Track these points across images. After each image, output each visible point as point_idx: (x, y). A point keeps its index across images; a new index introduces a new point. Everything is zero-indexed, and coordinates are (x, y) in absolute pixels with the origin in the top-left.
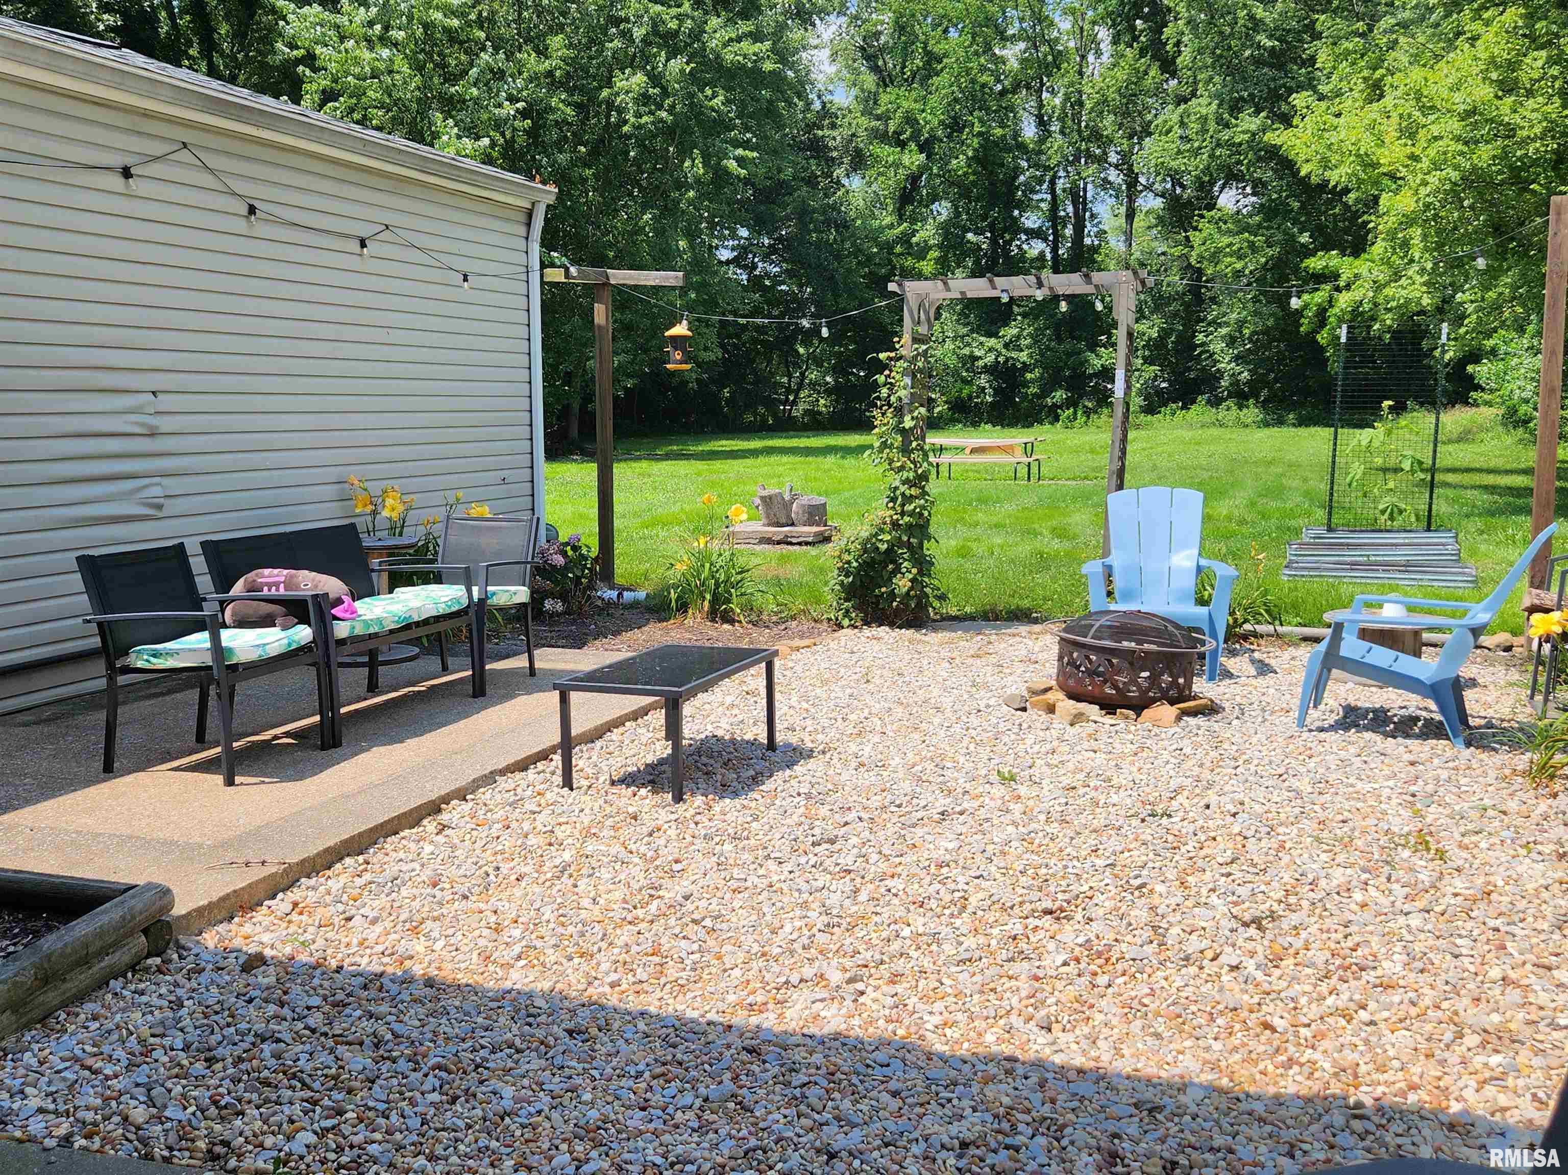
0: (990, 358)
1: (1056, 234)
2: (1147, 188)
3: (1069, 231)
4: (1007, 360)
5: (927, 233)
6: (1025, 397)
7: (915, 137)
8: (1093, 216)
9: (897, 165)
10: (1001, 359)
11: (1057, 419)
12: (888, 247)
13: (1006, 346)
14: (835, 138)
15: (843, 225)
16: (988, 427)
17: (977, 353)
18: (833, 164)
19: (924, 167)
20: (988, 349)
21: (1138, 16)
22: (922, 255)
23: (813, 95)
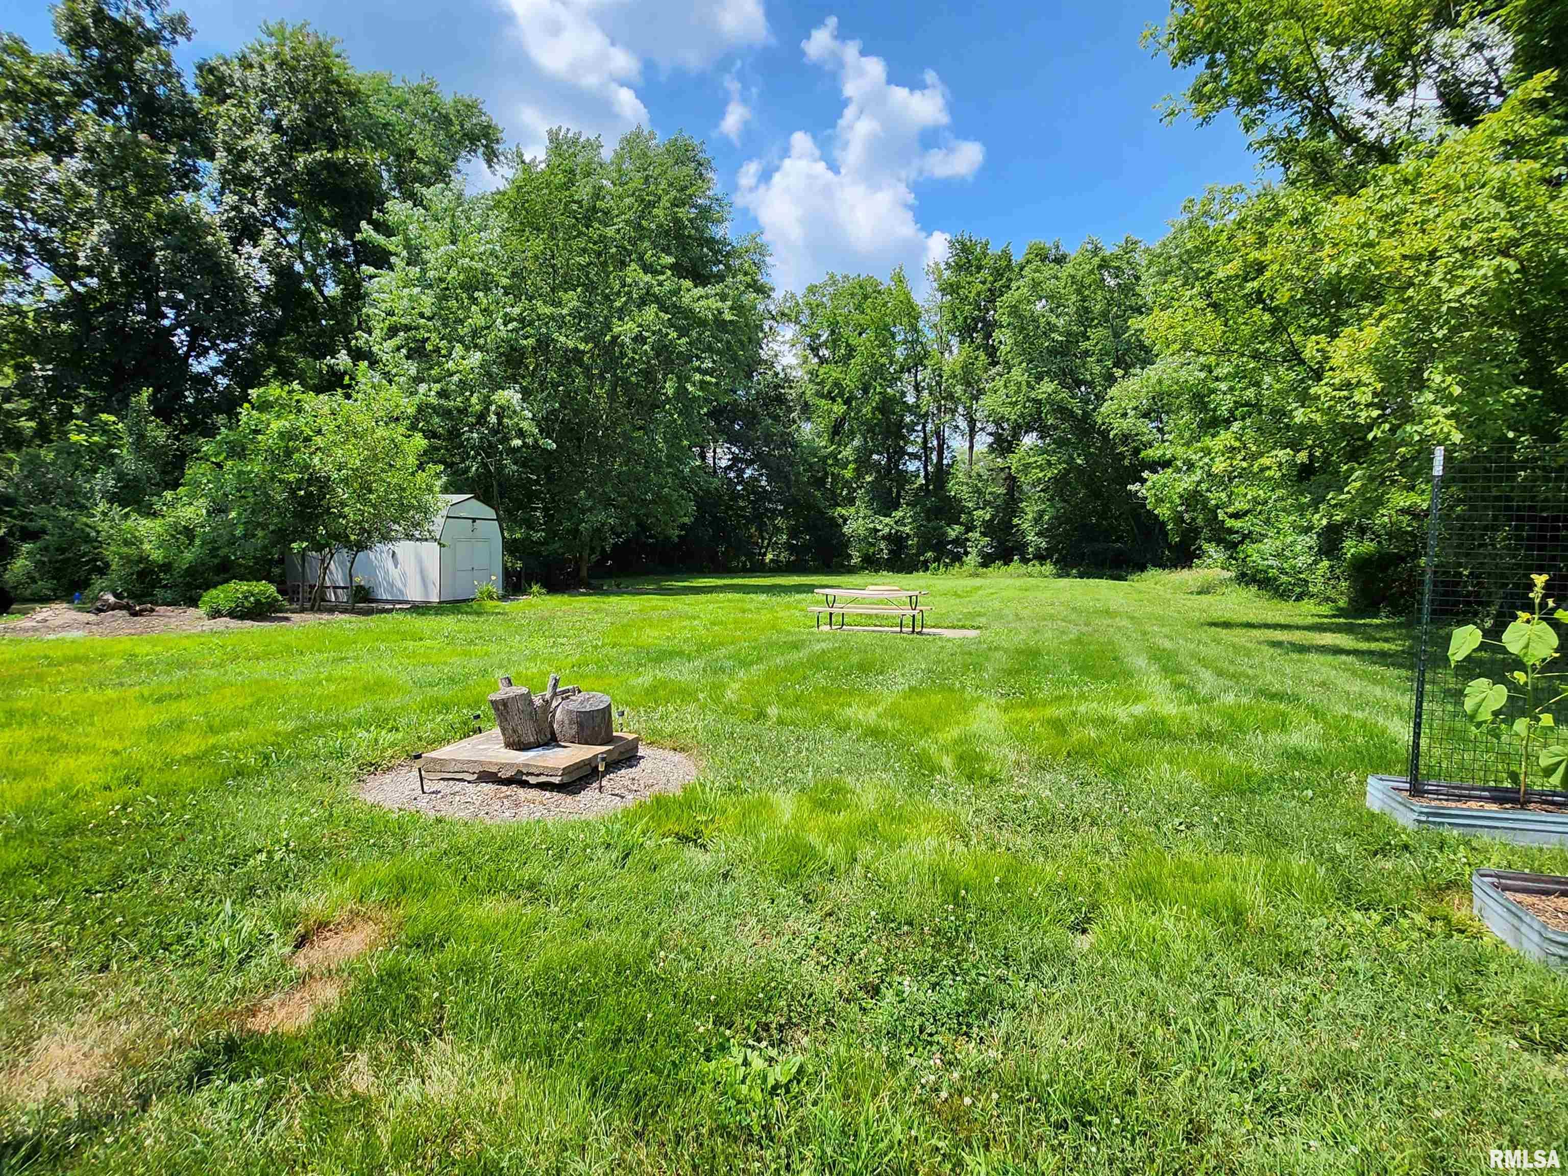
0: (887, 530)
1: (926, 456)
2: (982, 429)
3: (934, 457)
4: (897, 531)
5: (847, 453)
6: (907, 555)
7: (841, 394)
8: (948, 447)
9: (830, 411)
10: (893, 531)
11: (927, 569)
12: (824, 459)
13: (896, 523)
14: (792, 394)
15: (795, 445)
16: (885, 573)
17: (879, 528)
18: (790, 410)
19: (846, 413)
20: (885, 524)
21: (975, 329)
22: (845, 466)
23: (779, 368)
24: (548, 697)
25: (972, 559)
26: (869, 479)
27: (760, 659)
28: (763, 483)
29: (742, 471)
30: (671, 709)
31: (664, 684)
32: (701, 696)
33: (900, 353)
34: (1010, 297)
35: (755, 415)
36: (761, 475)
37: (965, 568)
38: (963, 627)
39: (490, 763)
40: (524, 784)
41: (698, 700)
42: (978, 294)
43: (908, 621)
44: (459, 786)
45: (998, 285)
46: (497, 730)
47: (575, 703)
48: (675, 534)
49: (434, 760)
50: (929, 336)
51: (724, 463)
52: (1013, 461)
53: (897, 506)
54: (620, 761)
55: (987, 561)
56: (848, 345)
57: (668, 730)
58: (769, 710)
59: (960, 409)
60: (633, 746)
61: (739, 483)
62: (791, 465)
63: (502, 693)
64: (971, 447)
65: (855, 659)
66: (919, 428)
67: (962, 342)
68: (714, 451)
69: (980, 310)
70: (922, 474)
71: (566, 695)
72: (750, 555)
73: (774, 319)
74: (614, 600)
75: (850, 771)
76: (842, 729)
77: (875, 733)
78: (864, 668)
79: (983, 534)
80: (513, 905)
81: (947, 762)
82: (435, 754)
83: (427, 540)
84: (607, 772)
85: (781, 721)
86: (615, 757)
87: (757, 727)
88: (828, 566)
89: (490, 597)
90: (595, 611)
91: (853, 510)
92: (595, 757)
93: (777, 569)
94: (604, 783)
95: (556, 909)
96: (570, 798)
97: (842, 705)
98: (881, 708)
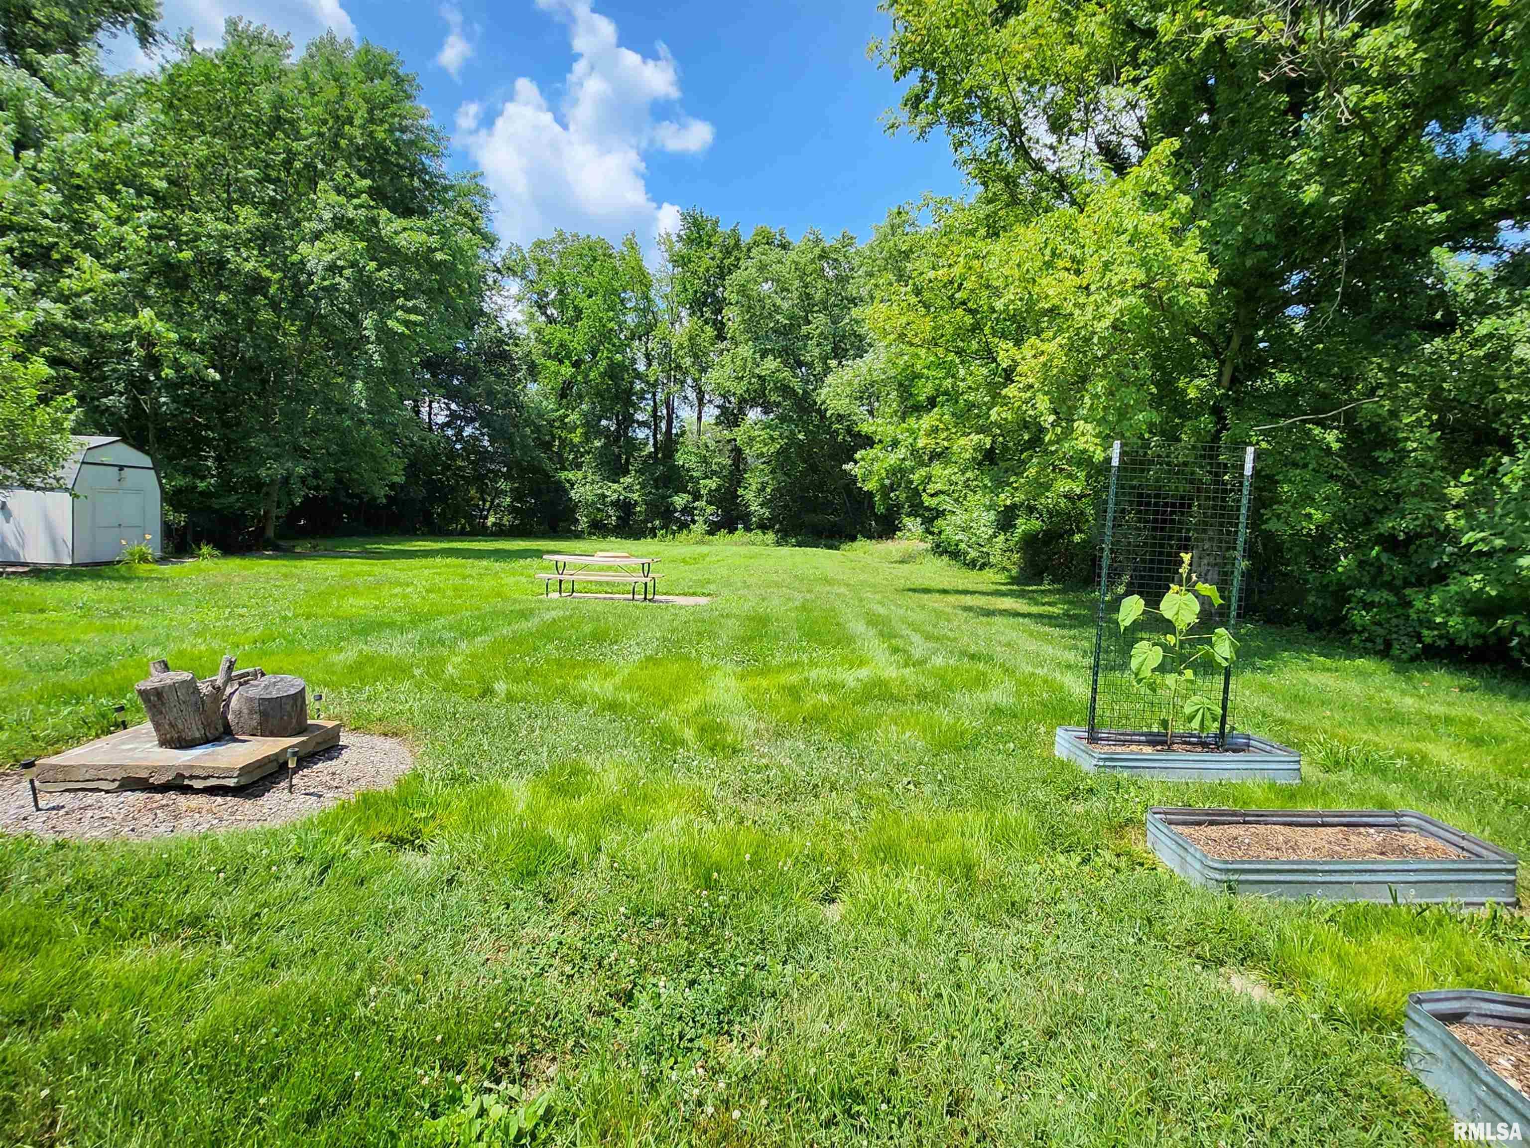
0: (615, 496)
1: (656, 424)
2: (710, 402)
3: (663, 425)
4: (625, 498)
5: (575, 417)
6: (635, 522)
7: (568, 356)
8: (677, 417)
9: (558, 373)
10: (621, 497)
11: (655, 535)
12: (551, 423)
13: (624, 489)
14: (518, 352)
15: (520, 407)
16: (613, 539)
17: (607, 494)
18: (515, 369)
19: (573, 376)
20: (613, 491)
21: (705, 304)
22: (573, 429)
23: (503, 324)
24: (219, 682)
25: (699, 527)
26: (597, 444)
27: (485, 630)
28: (486, 443)
29: (462, 429)
30: (381, 688)
31: (370, 659)
32: (417, 672)
33: (631, 319)
34: (738, 276)
35: (476, 370)
36: (483, 434)
37: (692, 535)
38: (694, 594)
39: (138, 767)
40: (187, 790)
41: (414, 676)
42: (708, 270)
43: (640, 588)
44: (91, 798)
45: (727, 262)
46: (148, 726)
47: (257, 690)
48: (381, 493)
49: (54, 767)
50: (661, 305)
51: (441, 419)
52: (739, 434)
53: (626, 472)
54: (316, 753)
55: (713, 529)
56: (575, 307)
57: (378, 713)
58: (496, 686)
59: (689, 381)
60: (334, 733)
61: (457, 441)
62: (516, 426)
63: (156, 679)
64: (699, 419)
65: (587, 629)
66: (649, 396)
67: (693, 313)
68: (430, 406)
69: (709, 285)
70: (651, 442)
71: (244, 680)
72: (470, 518)
73: (498, 271)
74: (308, 564)
75: (588, 749)
76: (578, 703)
77: (613, 706)
78: (598, 637)
79: (709, 503)
80: (169, 948)
81: (689, 734)
82: (55, 760)
83: (52, 489)
84: (300, 766)
85: (510, 698)
86: (310, 749)
87: (483, 706)
88: (555, 531)
89: (143, 559)
90: (285, 576)
91: (580, 474)
92: (285, 750)
93: (500, 532)
94: (294, 781)
95: (230, 947)
96: (248, 804)
97: (576, 677)
98: (618, 679)
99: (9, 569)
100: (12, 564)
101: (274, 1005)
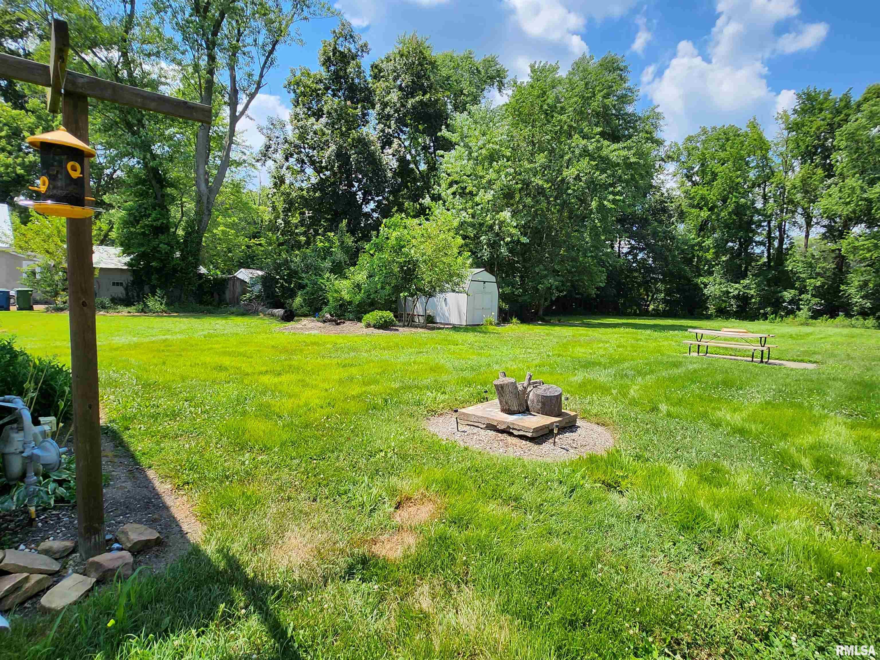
0: (736, 292)
1: (770, 243)
2: (817, 223)
3: (776, 244)
4: (744, 293)
5: (709, 242)
6: (751, 309)
7: (706, 205)
8: (788, 236)
9: (699, 216)
10: (741, 293)
11: (766, 319)
12: (692, 247)
13: (744, 287)
14: (672, 206)
15: (673, 238)
16: (733, 320)
17: (730, 291)
18: (670, 216)
19: (709, 216)
20: (735, 289)
21: (815, 154)
22: (708, 250)
23: (664, 190)
24: (525, 385)
25: (804, 313)
26: (724, 258)
27: (652, 372)
28: (650, 262)
29: (637, 255)
30: (595, 398)
31: (590, 382)
32: (614, 392)
33: (752, 175)
34: (849, 127)
35: (646, 220)
36: (649, 257)
37: (797, 319)
38: (802, 361)
39: (493, 420)
40: (511, 434)
41: (612, 394)
42: (818, 128)
43: (758, 354)
44: (476, 430)
45: (837, 119)
46: (497, 401)
47: (541, 391)
48: (593, 292)
49: (464, 414)
50: (776, 161)
51: (625, 250)
52: (844, 245)
53: (744, 276)
54: (565, 428)
55: (816, 315)
56: (713, 173)
57: (594, 411)
58: (660, 406)
59: (800, 210)
60: (574, 419)
61: (633, 263)
62: (670, 250)
63: (502, 380)
64: (807, 236)
65: (719, 377)
66: (765, 224)
67: (804, 162)
68: (620, 243)
69: (819, 140)
70: (766, 255)
71: (535, 385)
72: (639, 306)
73: (663, 160)
74: (557, 328)
75: (726, 457)
76: (716, 425)
77: (742, 431)
78: (727, 384)
79: (813, 296)
80: (506, 509)
81: (806, 462)
82: (463, 410)
83: (461, 292)
84: (558, 434)
85: (669, 415)
86: (563, 424)
87: (652, 417)
88: (692, 314)
89: (491, 324)
90: (547, 335)
91: (711, 279)
92: (552, 424)
93: (657, 314)
94: (556, 440)
95: (531, 517)
96: (536, 447)
97: (713, 408)
98: (744, 414)
99: (446, 326)
100: (447, 324)
101: (552, 554)
